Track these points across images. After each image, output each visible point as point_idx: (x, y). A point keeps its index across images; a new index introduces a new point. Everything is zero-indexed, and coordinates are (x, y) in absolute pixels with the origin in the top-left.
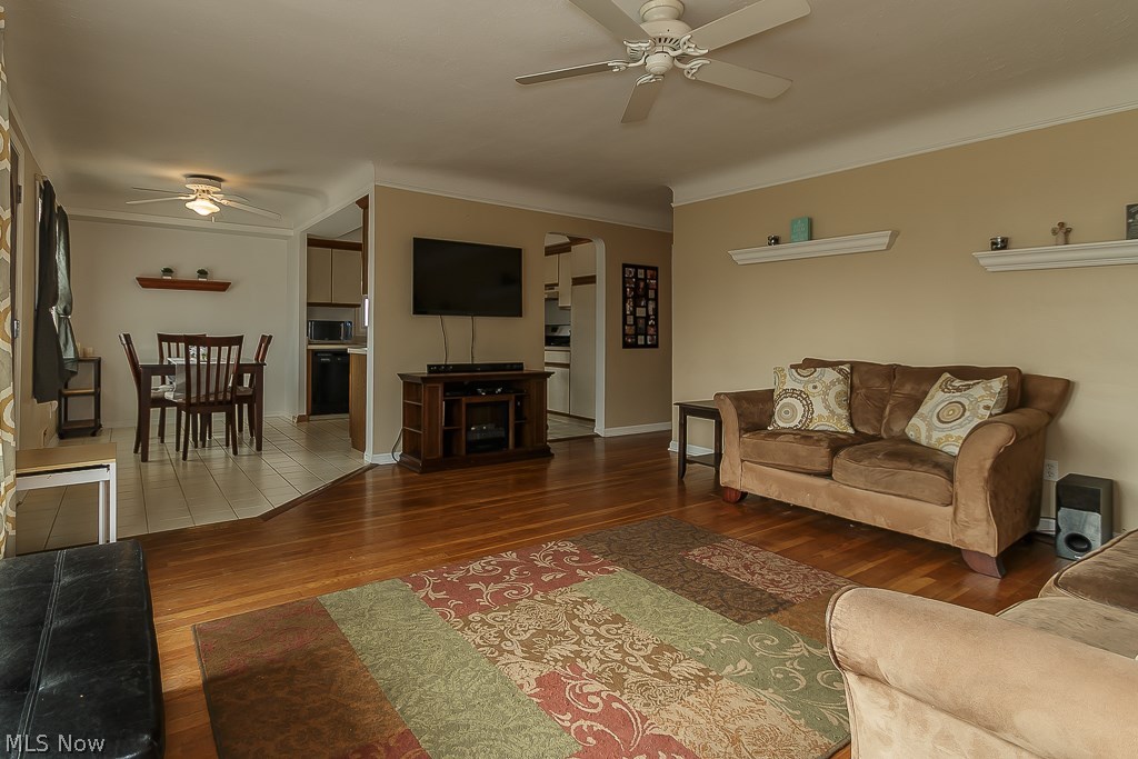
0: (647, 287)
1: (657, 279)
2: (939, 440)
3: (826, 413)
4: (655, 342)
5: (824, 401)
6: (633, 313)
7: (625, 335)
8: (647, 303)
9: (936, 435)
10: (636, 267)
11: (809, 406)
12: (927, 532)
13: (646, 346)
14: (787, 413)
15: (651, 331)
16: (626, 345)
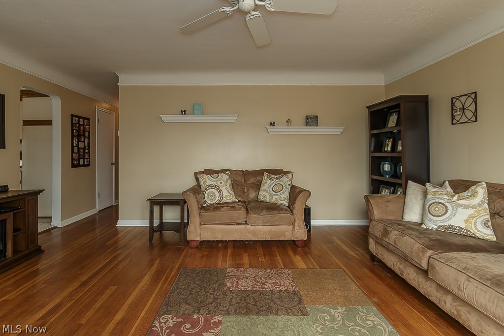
0: (84, 131)
1: (89, 126)
2: (276, 199)
3: (228, 194)
4: (88, 163)
5: (226, 188)
6: (78, 146)
7: (73, 159)
8: (84, 139)
9: (274, 198)
10: (79, 117)
11: (220, 192)
12: (285, 237)
13: (84, 165)
14: (211, 196)
15: (87, 156)
16: (73, 166)
